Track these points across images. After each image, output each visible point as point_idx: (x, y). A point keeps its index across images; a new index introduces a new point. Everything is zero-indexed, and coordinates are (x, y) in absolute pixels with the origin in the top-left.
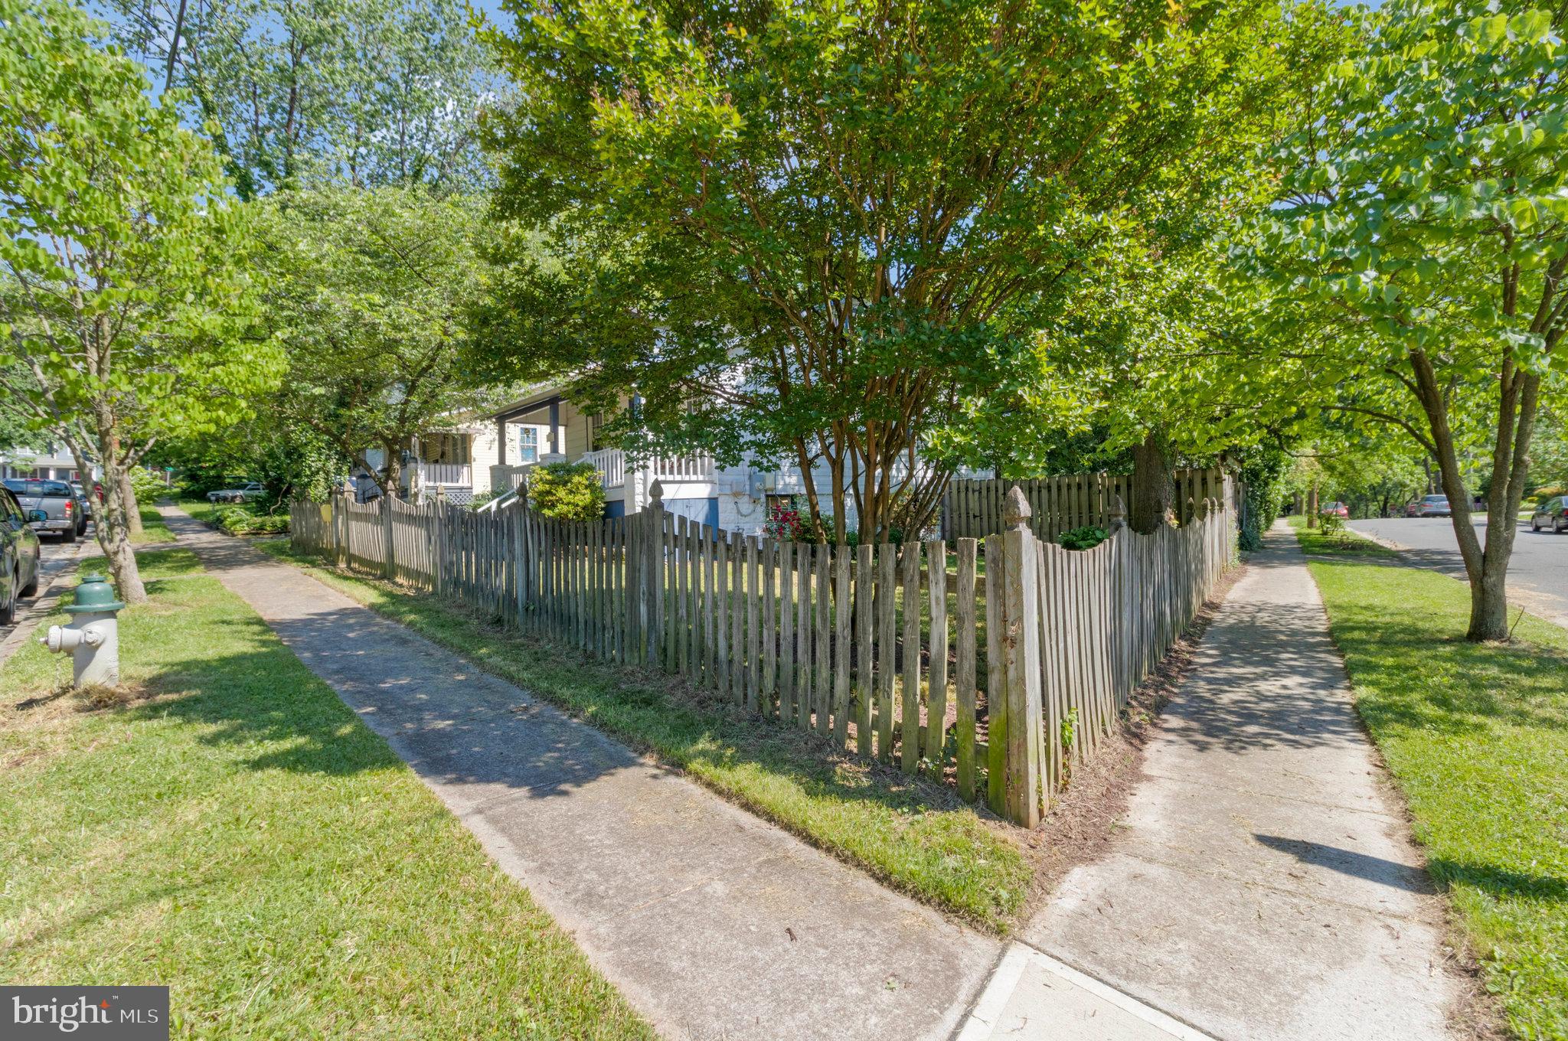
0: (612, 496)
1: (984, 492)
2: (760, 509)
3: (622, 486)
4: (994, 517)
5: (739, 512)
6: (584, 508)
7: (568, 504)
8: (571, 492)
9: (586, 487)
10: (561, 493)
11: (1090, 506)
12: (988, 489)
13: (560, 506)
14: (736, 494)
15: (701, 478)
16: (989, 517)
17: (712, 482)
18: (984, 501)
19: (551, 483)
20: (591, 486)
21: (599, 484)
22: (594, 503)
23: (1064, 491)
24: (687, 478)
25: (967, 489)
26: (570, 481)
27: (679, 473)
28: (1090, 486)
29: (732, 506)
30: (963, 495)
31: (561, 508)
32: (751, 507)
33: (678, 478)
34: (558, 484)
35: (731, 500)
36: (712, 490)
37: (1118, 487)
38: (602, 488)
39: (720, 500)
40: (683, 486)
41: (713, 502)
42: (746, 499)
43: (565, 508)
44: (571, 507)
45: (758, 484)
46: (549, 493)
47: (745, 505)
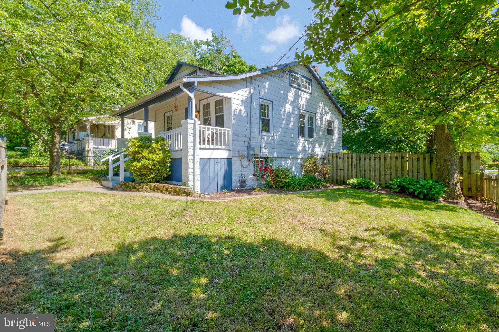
0: (175, 156)
1: (346, 159)
2: (252, 164)
3: (181, 150)
4: (350, 170)
5: (242, 165)
6: (158, 162)
7: (149, 159)
8: (151, 152)
9: (160, 150)
10: (145, 153)
11: (402, 167)
12: (348, 158)
13: (144, 160)
14: (241, 157)
15: (224, 147)
16: (348, 170)
17: (229, 150)
18: (346, 163)
19: (139, 147)
20: (163, 149)
21: (168, 148)
22: (164, 160)
23: (388, 159)
24: (216, 147)
25: (337, 157)
26: (150, 146)
27: (213, 144)
28: (402, 158)
29: (238, 162)
30: (335, 160)
31: (144, 162)
32: (248, 163)
33: (212, 147)
34: (143, 148)
35: (238, 159)
36: (229, 154)
37: (418, 159)
38: (169, 151)
39: (233, 159)
40: (215, 151)
41: (229, 161)
42: (246, 159)
43: (147, 162)
44: (150, 161)
45: (251, 152)
46: (138, 152)
47: (245, 162)
